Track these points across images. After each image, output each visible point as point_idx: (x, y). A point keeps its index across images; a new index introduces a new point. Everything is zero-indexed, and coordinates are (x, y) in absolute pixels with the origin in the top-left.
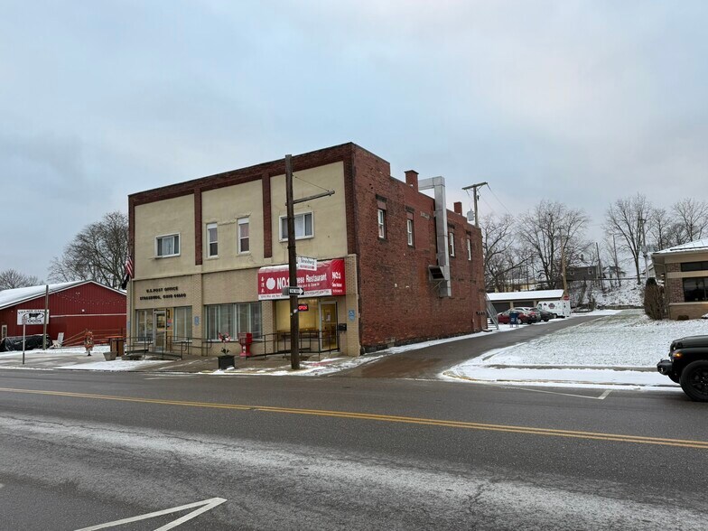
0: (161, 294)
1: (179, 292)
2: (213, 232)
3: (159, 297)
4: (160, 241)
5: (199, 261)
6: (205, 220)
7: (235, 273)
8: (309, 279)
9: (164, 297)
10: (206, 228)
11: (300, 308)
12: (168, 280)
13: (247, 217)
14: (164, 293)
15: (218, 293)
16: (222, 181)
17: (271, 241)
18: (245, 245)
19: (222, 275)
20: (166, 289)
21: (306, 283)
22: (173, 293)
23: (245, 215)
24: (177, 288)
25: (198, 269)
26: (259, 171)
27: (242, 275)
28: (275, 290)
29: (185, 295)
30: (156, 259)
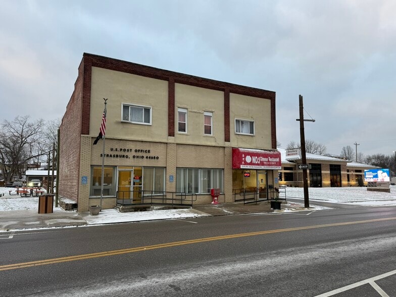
0: (130, 154)
1: (152, 154)
2: (182, 115)
3: (127, 157)
4: (126, 107)
5: (171, 133)
6: (177, 104)
7: (204, 148)
8: (270, 160)
9: (134, 157)
10: (178, 110)
11: (246, 174)
12: (138, 143)
13: (212, 112)
14: (133, 153)
15: (189, 159)
16: (196, 82)
17: (229, 131)
18: (208, 130)
19: (193, 147)
20: (136, 151)
21: (269, 161)
22: (145, 155)
23: (211, 110)
24: (149, 151)
25: (171, 140)
26: (223, 86)
27: (209, 149)
28: (251, 164)
29: (158, 158)
30: (122, 122)
